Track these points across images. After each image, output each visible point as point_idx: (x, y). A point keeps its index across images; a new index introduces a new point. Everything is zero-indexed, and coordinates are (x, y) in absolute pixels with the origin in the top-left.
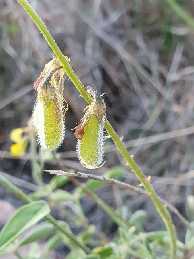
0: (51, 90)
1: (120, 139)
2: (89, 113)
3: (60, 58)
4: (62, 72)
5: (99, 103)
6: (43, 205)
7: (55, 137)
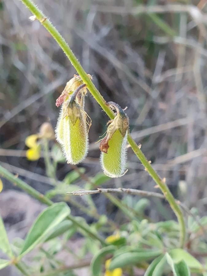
0: (77, 109)
1: (139, 147)
2: (113, 127)
3: (83, 76)
4: (84, 90)
5: (123, 117)
6: (63, 206)
7: (80, 151)
